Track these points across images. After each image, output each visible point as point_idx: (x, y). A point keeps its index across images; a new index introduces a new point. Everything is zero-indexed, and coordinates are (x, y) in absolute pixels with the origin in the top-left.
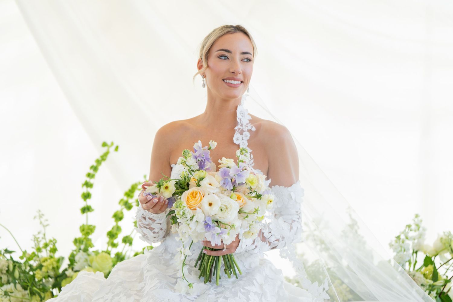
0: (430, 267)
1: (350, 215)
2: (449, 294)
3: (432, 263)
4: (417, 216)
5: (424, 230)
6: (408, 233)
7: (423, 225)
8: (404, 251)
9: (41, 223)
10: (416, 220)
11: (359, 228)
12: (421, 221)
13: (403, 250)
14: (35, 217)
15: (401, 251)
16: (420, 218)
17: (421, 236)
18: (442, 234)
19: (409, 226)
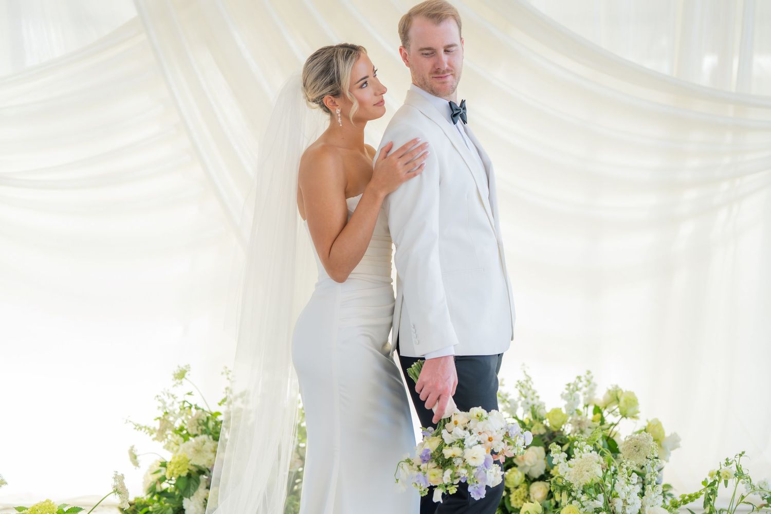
0: (598, 415)
1: (525, 372)
2: (615, 439)
3: (600, 412)
4: (589, 372)
5: (595, 385)
6: (577, 384)
7: (593, 380)
8: (574, 400)
9: (228, 379)
10: (587, 376)
11: (532, 383)
12: (592, 377)
13: (573, 398)
14: (222, 373)
15: (571, 399)
16: (590, 375)
17: (592, 390)
18: (610, 388)
19: (579, 378)
